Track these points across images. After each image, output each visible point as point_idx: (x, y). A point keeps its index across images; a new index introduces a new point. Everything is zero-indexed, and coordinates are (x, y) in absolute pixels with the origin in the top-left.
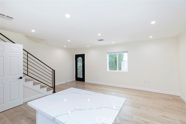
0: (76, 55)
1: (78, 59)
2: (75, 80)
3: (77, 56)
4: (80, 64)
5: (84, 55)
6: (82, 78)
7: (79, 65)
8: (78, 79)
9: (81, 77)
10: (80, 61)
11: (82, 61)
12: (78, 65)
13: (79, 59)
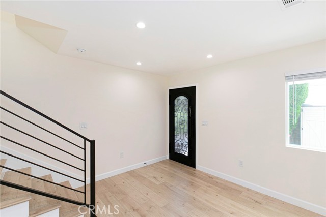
0: (170, 90)
1: (176, 101)
2: (168, 157)
3: (174, 94)
4: (182, 115)
5: (193, 89)
6: (187, 154)
7: (179, 117)
8: (175, 156)
9: (185, 152)
10: (182, 106)
11: (187, 108)
12: (176, 119)
13: (180, 101)
